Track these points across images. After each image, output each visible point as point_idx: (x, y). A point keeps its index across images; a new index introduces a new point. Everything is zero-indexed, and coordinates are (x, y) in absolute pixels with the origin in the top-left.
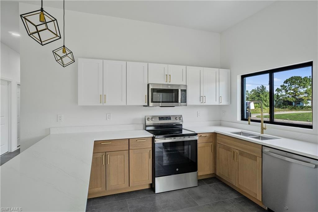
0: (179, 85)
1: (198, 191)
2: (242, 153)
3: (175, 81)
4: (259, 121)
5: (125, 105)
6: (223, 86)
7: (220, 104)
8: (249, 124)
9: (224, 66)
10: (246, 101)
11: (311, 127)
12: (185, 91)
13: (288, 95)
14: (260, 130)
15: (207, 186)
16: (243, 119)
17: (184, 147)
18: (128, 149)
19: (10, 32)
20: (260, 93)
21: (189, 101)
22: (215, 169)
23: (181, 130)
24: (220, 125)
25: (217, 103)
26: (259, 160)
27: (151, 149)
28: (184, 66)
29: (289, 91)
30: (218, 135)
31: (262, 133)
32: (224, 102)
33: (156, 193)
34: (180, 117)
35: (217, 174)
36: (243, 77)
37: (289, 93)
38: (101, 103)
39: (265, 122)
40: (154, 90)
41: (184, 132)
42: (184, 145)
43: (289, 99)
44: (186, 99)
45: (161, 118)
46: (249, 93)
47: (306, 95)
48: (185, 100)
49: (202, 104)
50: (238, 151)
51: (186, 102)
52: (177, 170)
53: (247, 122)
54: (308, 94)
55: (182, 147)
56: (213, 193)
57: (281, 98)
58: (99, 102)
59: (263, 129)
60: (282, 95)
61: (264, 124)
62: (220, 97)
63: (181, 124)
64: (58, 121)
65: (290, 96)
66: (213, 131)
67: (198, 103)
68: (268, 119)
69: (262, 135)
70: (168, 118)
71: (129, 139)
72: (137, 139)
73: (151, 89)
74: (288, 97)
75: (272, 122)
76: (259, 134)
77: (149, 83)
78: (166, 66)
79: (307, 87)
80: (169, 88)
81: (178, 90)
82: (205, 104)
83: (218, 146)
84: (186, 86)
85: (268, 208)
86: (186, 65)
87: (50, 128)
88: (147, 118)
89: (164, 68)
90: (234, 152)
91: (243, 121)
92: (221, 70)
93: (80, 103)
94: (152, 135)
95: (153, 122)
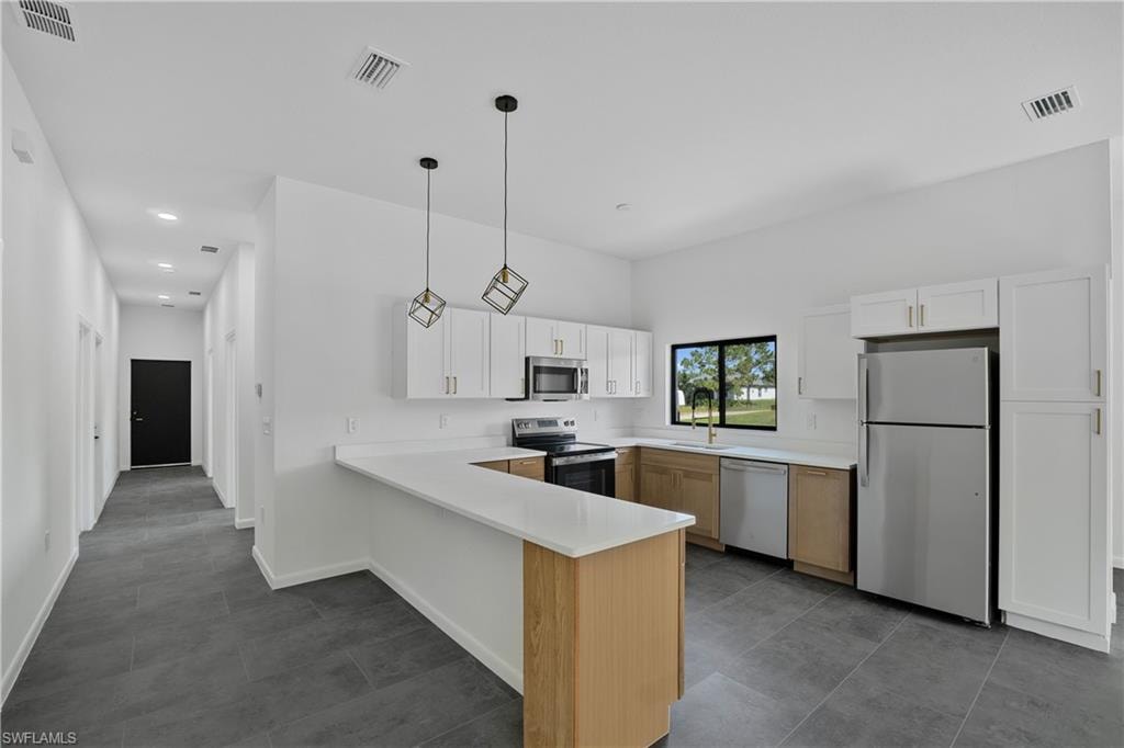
0: (577, 361)
2: (688, 474)
3: (570, 355)
4: (706, 425)
5: (489, 397)
7: (639, 396)
11: (773, 429)
12: (585, 372)
13: (705, 375)
14: (707, 440)
16: (673, 422)
19: (152, 211)
21: (593, 389)
25: (633, 394)
26: (715, 478)
28: (582, 324)
29: (707, 366)
30: (642, 450)
31: (711, 442)
32: (643, 393)
34: (572, 421)
36: (675, 348)
37: (706, 372)
38: (448, 393)
39: (715, 425)
40: (537, 370)
43: (706, 385)
44: (587, 387)
45: (542, 423)
47: (738, 375)
48: (586, 389)
49: (610, 396)
50: (680, 472)
51: (587, 392)
53: (691, 427)
54: (742, 373)
57: (691, 381)
58: (446, 391)
59: (711, 435)
60: (692, 376)
61: (714, 429)
62: (637, 383)
63: (573, 433)
64: (351, 431)
65: (709, 377)
66: (633, 444)
67: (606, 394)
68: (717, 422)
69: (711, 446)
70: (553, 423)
71: (509, 461)
72: (522, 460)
73: (532, 366)
74: (706, 379)
75: (722, 424)
76: (708, 443)
77: (528, 355)
79: (740, 358)
81: (576, 369)
82: (615, 396)
83: (643, 468)
84: (588, 361)
85: (728, 547)
86: (586, 322)
87: (334, 448)
88: (518, 423)
89: (552, 328)
90: (675, 475)
91: (674, 426)
92: (639, 332)
93: (412, 394)
94: (545, 453)
95: (532, 430)
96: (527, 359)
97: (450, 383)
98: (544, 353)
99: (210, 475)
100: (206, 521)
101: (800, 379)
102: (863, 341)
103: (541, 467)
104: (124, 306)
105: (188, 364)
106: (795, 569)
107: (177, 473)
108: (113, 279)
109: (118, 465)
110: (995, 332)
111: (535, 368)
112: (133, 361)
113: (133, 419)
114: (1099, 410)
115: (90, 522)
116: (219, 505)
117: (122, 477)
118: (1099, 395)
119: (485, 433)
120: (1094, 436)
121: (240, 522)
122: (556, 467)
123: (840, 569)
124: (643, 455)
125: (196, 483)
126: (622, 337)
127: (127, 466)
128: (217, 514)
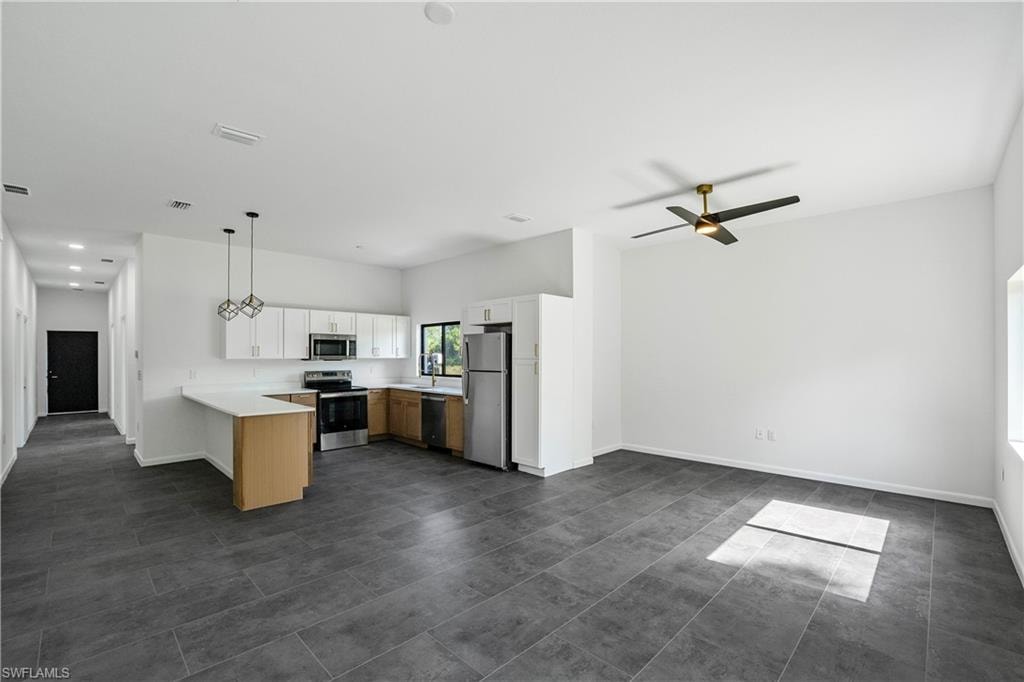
0: (347, 336)
1: (368, 447)
3: (343, 330)
5: (283, 358)
6: (400, 336)
7: (397, 357)
9: (402, 313)
12: (353, 343)
15: (379, 443)
16: (423, 373)
21: (360, 353)
22: (388, 429)
23: (349, 386)
24: (401, 383)
25: (394, 357)
26: (419, 405)
27: (315, 406)
28: (353, 313)
30: (391, 390)
31: (433, 385)
32: (402, 355)
33: (322, 450)
34: (349, 373)
35: (391, 433)
36: (423, 327)
38: (253, 356)
39: (437, 375)
40: (316, 342)
41: (352, 387)
44: (355, 352)
45: (326, 374)
46: (439, 341)
48: (353, 352)
49: (375, 357)
50: (407, 402)
51: (355, 355)
52: (345, 426)
58: (251, 355)
59: (434, 382)
61: (436, 377)
62: (397, 349)
63: (350, 380)
64: (192, 378)
66: (386, 387)
67: (370, 356)
68: (440, 373)
70: (334, 374)
71: (290, 395)
72: (300, 395)
75: (444, 375)
76: (431, 386)
77: (311, 332)
78: (331, 313)
80: (335, 338)
81: (345, 342)
82: (378, 357)
83: (391, 401)
84: (355, 336)
86: (356, 311)
87: (182, 387)
88: (308, 373)
89: (329, 316)
90: (404, 404)
91: (422, 376)
92: (399, 317)
93: (228, 357)
94: (316, 391)
95: (315, 378)
96: (310, 336)
97: (255, 350)
98: (322, 331)
99: (113, 417)
100: (105, 441)
102: (483, 327)
103: (314, 400)
104: (41, 290)
105: (96, 334)
107: (86, 417)
108: (33, 274)
109: (37, 412)
110: (510, 325)
111: (315, 341)
112: (49, 333)
113: (49, 377)
115: (22, 444)
116: (118, 433)
117: (40, 420)
118: (536, 356)
119: (288, 379)
121: (129, 440)
124: (391, 394)
125: (102, 422)
126: (385, 321)
127: (45, 413)
128: (115, 438)
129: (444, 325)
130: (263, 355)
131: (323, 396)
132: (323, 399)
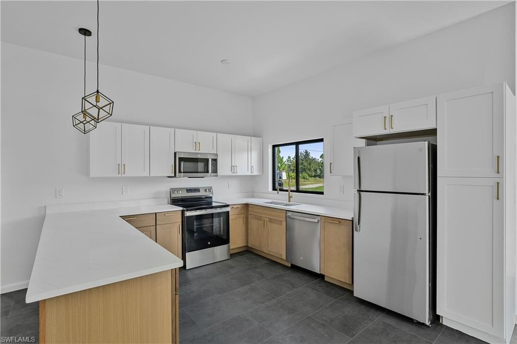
0: (210, 154)
1: (230, 262)
2: (271, 220)
3: (205, 150)
4: (287, 191)
5: (149, 176)
6: (255, 155)
7: (253, 174)
8: (278, 193)
9: (255, 135)
10: (277, 172)
11: (322, 193)
12: (215, 160)
14: (288, 200)
15: (239, 258)
16: (274, 189)
17: (213, 220)
18: (155, 224)
20: (303, 160)
21: (221, 171)
22: (247, 241)
23: (211, 203)
24: (253, 197)
25: (249, 174)
26: (284, 223)
27: (181, 224)
28: (214, 133)
30: (250, 206)
31: (289, 201)
32: (255, 173)
33: (187, 269)
34: (210, 189)
35: (249, 246)
36: (274, 147)
38: (119, 174)
39: (292, 191)
40: (181, 159)
41: (214, 204)
42: (212, 218)
44: (217, 170)
45: (189, 190)
46: (292, 159)
49: (233, 174)
50: (267, 219)
51: (216, 172)
52: (209, 243)
53: (276, 192)
55: (211, 219)
56: (245, 262)
58: (117, 173)
59: (290, 197)
61: (291, 193)
62: (252, 167)
63: (211, 196)
64: (58, 196)
66: (245, 203)
67: (230, 173)
68: (294, 188)
69: (289, 203)
70: (197, 190)
71: (156, 213)
72: (165, 213)
73: (179, 158)
75: (298, 191)
76: (287, 202)
77: (176, 151)
78: (194, 132)
80: (199, 156)
81: (208, 159)
82: (236, 174)
83: (250, 217)
84: (217, 154)
85: (291, 264)
86: (217, 132)
87: (45, 206)
88: (173, 190)
89: (193, 135)
90: (264, 220)
91: (274, 191)
93: (92, 175)
94: (181, 209)
95: (180, 194)
96: (175, 153)
97: (121, 168)
98: (187, 149)
101: (331, 163)
103: (179, 218)
106: (326, 280)
114: (498, 183)
118: (498, 172)
120: (495, 201)
122: (187, 217)
123: (347, 282)
124: (250, 209)
126: (241, 141)
129: (297, 144)
130: (129, 173)
131: (188, 214)
132: (188, 217)
